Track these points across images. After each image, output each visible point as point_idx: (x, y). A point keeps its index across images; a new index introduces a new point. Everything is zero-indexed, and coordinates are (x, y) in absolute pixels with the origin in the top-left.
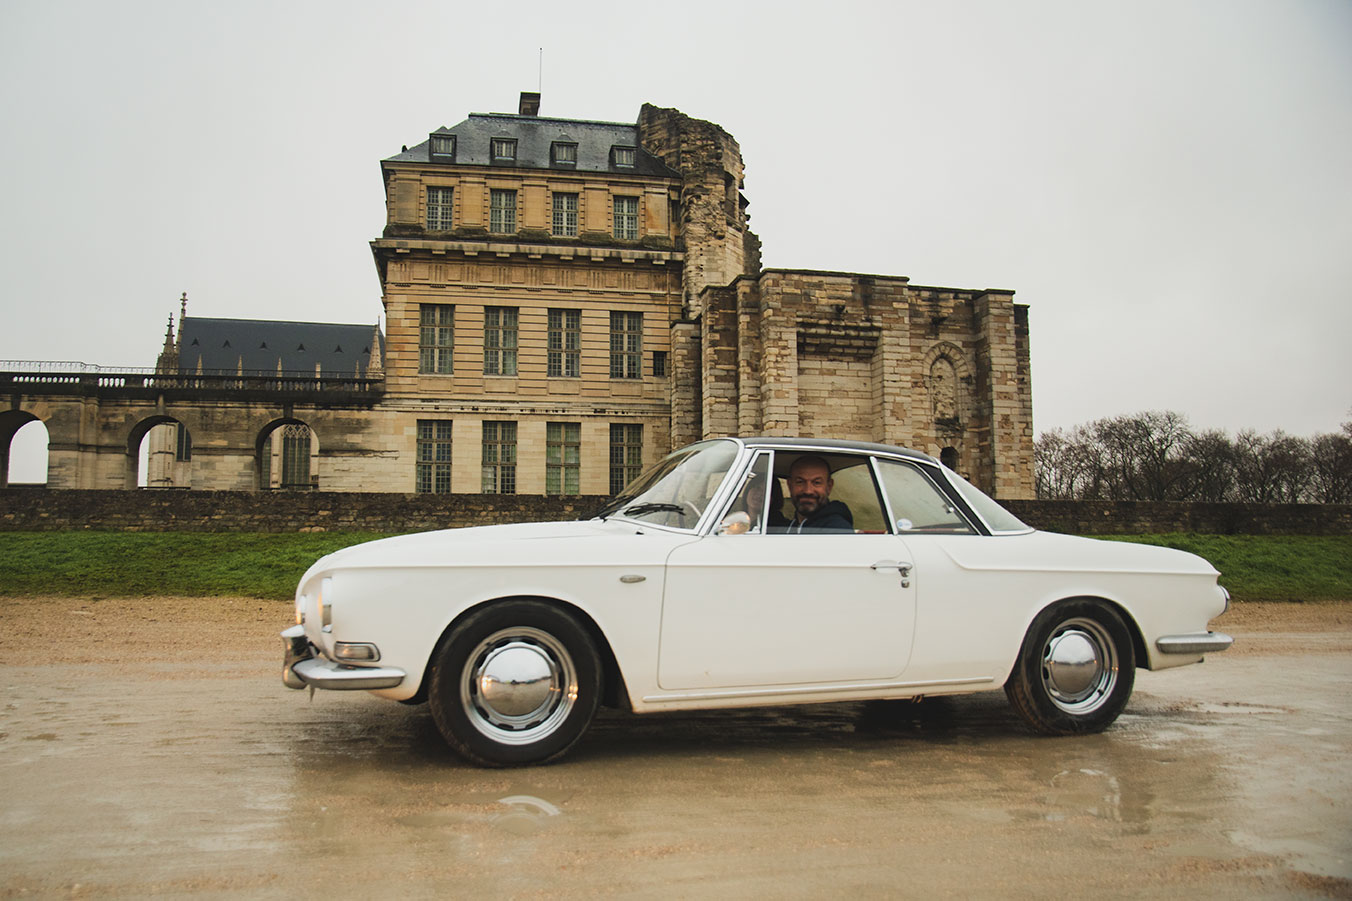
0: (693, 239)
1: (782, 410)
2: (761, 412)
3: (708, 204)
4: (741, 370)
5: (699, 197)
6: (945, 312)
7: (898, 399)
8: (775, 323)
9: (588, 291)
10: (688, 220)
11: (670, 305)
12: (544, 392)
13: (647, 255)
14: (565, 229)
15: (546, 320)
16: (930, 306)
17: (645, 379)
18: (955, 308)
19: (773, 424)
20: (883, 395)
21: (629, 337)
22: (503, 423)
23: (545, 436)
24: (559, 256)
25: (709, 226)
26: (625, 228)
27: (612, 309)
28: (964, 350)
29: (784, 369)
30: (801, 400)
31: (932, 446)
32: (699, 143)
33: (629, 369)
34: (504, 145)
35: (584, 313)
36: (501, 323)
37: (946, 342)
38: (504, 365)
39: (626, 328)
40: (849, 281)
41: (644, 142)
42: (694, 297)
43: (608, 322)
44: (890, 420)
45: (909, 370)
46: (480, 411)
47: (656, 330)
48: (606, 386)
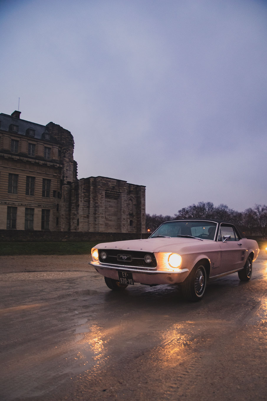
0: (66, 162)
1: (101, 210)
2: (95, 210)
3: (69, 153)
4: (91, 200)
5: (68, 151)
6: (132, 189)
7: (124, 209)
8: (101, 189)
9: (37, 172)
10: (65, 157)
11: (58, 178)
12: (25, 199)
13: (53, 164)
14: (31, 154)
15: (26, 179)
16: (129, 188)
17: (51, 198)
18: (133, 189)
19: (100, 213)
20: (121, 208)
21: (47, 186)
22: (13, 207)
23: (24, 212)
24: (31, 162)
25: (69, 159)
26: (47, 156)
27: (43, 178)
28: (135, 198)
29: (102, 200)
30: (106, 208)
31: (128, 220)
32: (67, 136)
33: (47, 194)
34: (15, 127)
35: (36, 178)
36: (13, 178)
37: (131, 196)
38: (13, 190)
39: (46, 183)
40: (116, 181)
41: (50, 132)
42: (65, 177)
43: (42, 181)
44: (122, 214)
45: (126, 202)
46: (7, 203)
47: (54, 185)
48: (41, 199)
